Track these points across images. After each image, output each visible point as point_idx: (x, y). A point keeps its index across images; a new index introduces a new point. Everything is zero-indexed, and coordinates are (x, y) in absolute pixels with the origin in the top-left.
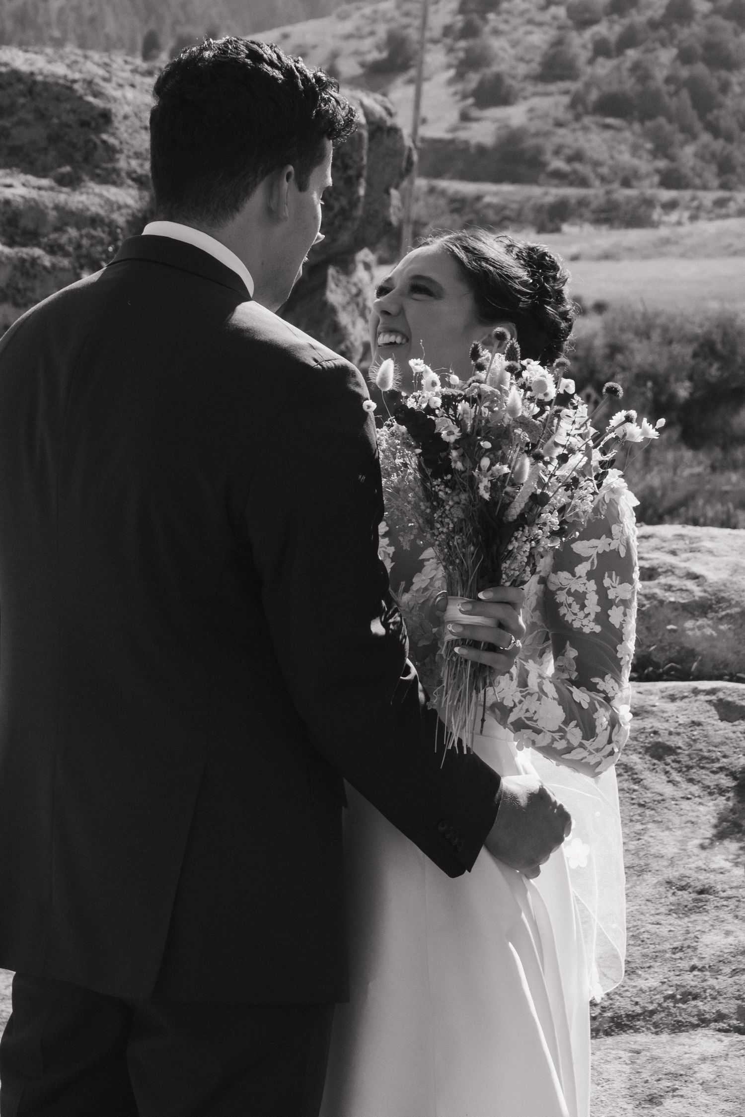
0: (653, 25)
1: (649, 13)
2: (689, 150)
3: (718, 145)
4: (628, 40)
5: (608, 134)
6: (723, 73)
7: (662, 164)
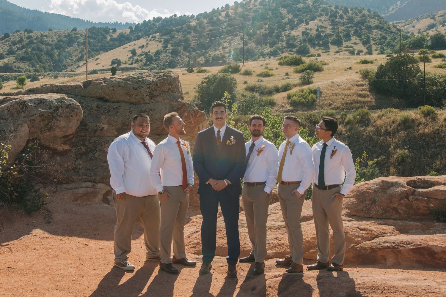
0: (27, 44)
1: (26, 42)
2: (38, 66)
3: (43, 65)
4: (23, 47)
5: (23, 63)
6: (41, 52)
7: (34, 68)
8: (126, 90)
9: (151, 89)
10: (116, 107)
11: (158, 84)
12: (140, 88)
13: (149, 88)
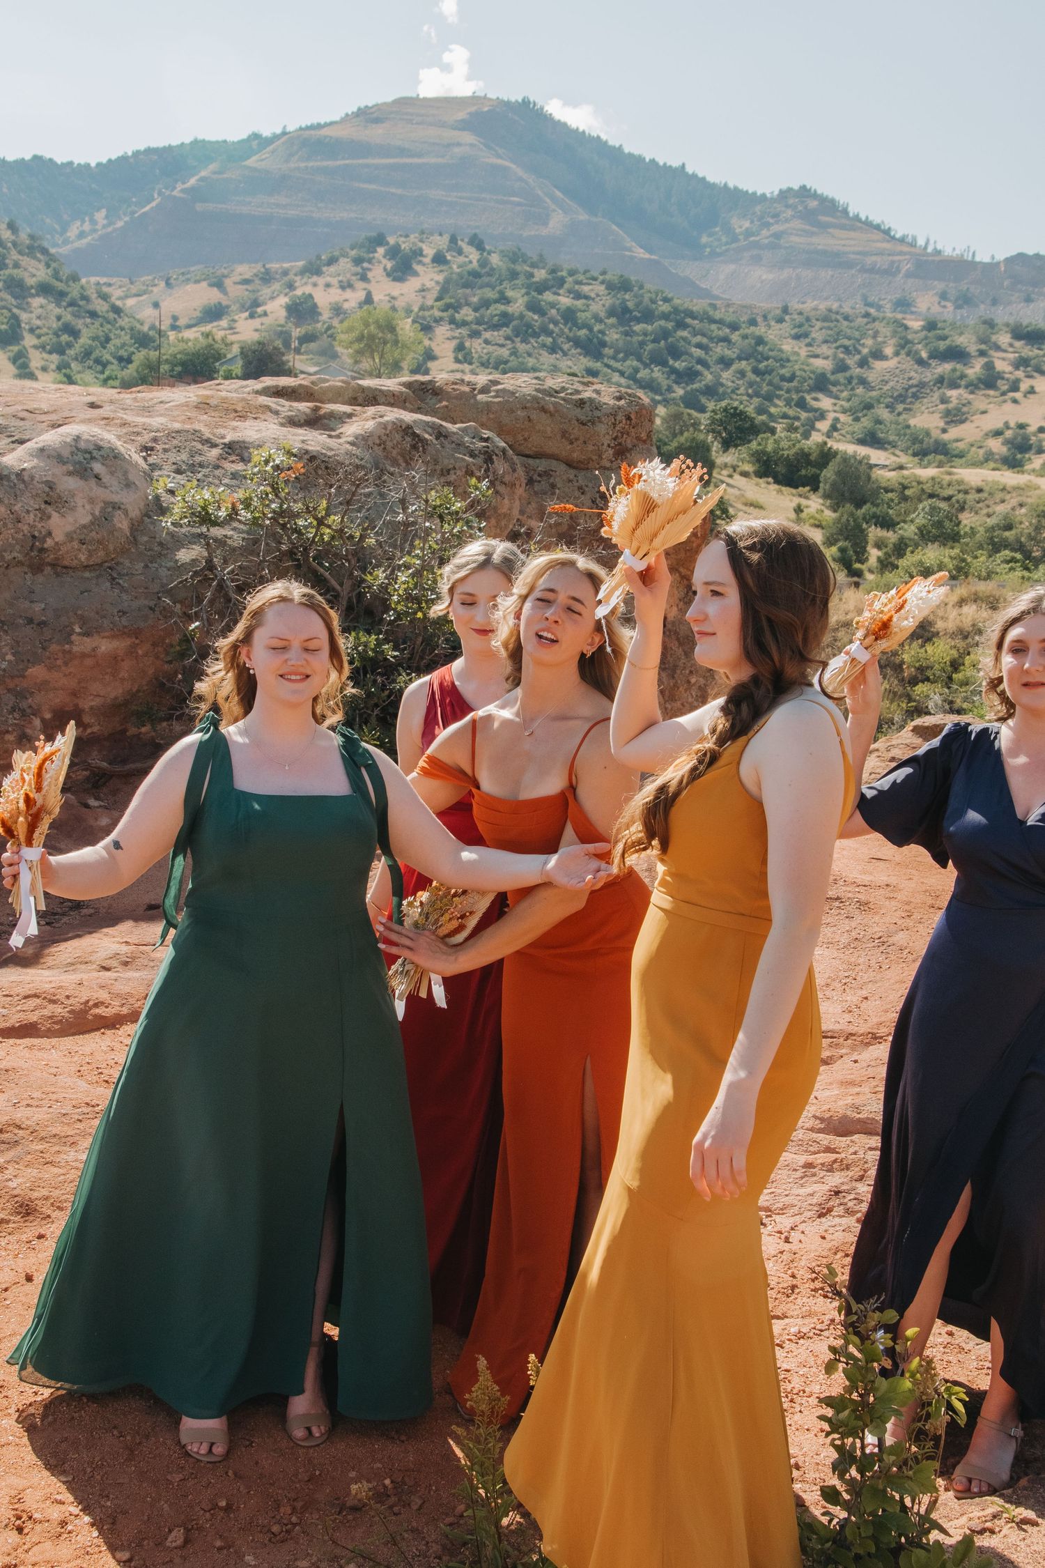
8: (561, 423)
9: (617, 428)
10: (545, 472)
11: (633, 417)
12: (593, 423)
13: (614, 424)
